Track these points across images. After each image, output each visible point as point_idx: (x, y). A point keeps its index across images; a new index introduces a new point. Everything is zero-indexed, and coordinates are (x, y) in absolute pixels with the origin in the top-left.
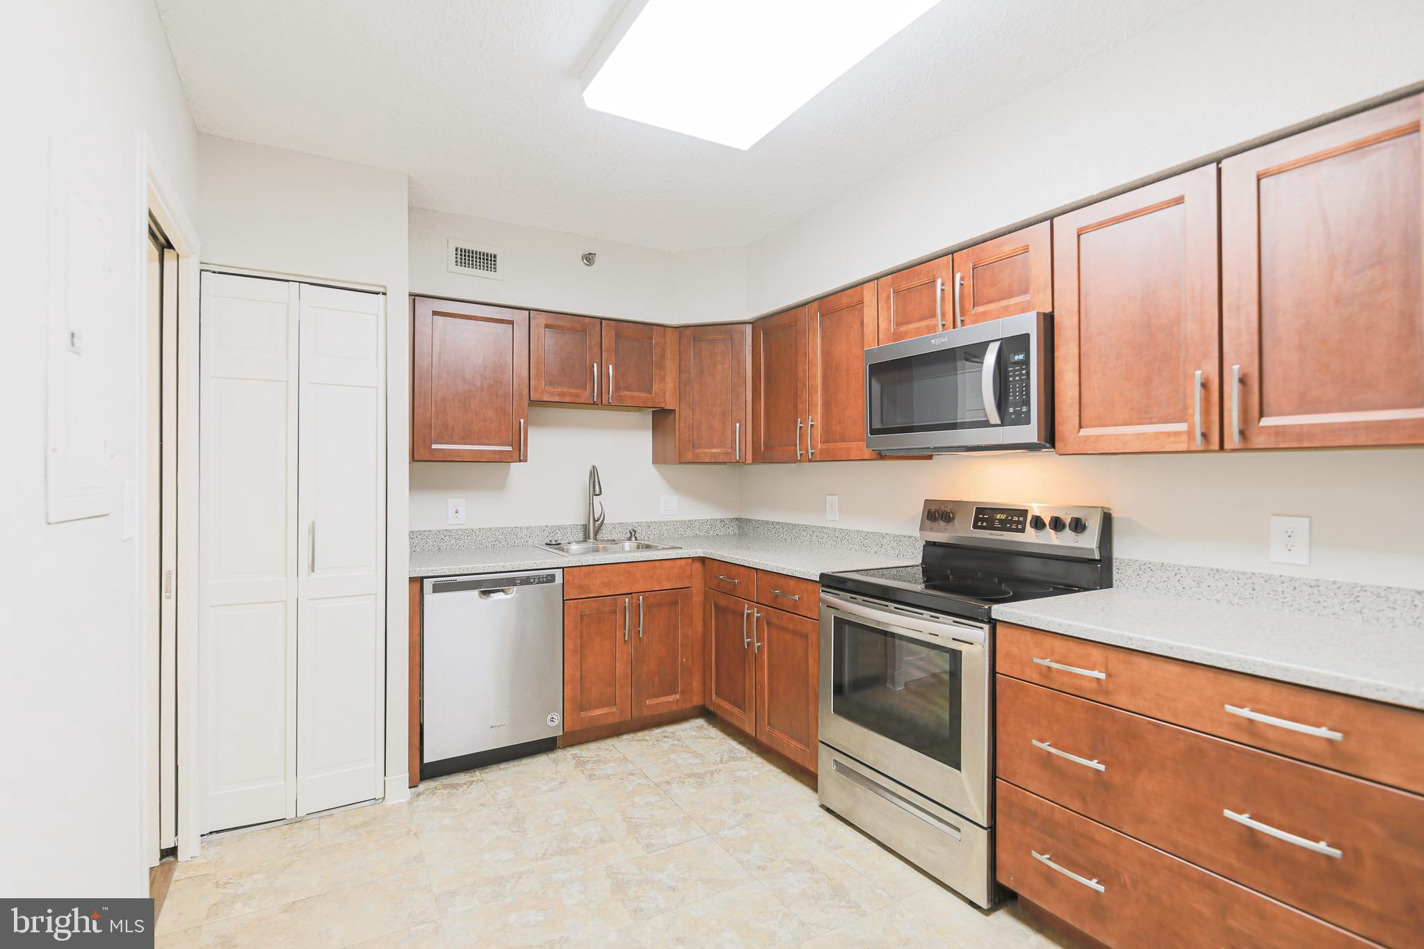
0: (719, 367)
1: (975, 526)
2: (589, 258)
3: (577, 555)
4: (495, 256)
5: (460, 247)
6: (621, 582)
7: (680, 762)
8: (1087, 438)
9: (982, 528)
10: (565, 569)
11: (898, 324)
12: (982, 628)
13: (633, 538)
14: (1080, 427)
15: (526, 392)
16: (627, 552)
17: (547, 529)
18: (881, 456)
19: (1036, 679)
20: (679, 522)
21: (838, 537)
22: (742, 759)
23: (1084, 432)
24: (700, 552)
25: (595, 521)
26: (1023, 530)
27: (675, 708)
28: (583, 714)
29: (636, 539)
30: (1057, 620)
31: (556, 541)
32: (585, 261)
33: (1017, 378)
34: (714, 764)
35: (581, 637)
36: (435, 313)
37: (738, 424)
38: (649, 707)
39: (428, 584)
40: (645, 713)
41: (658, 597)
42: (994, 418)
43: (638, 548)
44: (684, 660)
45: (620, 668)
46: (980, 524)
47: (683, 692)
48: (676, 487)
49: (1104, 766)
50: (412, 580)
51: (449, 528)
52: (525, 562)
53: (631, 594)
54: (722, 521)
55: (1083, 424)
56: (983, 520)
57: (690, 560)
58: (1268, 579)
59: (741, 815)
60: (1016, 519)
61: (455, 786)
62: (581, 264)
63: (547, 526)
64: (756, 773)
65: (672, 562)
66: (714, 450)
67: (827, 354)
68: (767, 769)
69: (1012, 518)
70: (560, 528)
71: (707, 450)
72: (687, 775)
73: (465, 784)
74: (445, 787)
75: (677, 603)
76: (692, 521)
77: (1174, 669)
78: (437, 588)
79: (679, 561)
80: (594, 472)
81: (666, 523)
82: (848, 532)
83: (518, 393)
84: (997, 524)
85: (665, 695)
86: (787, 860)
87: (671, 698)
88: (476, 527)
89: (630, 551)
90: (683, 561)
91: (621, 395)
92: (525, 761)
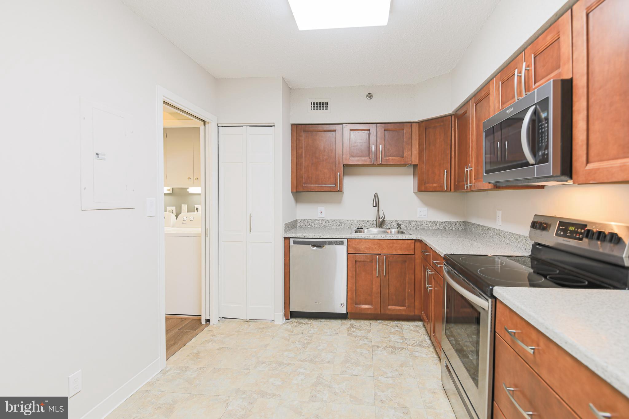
0: (438, 141)
2: (370, 96)
4: (327, 103)
5: (312, 102)
6: (375, 248)
7: (393, 339)
10: (348, 240)
13: (399, 228)
15: (341, 161)
17: (359, 221)
20: (428, 221)
22: (424, 347)
24: (418, 237)
25: (379, 219)
27: (404, 313)
28: (356, 306)
29: (401, 229)
31: (361, 227)
32: (368, 98)
34: (407, 345)
35: (356, 271)
36: (304, 131)
37: (446, 171)
38: (390, 310)
39: (291, 241)
40: (388, 312)
41: (395, 257)
44: (410, 291)
45: (375, 289)
47: (408, 307)
48: (426, 203)
50: (285, 238)
51: (318, 219)
52: (330, 235)
53: (381, 254)
54: (454, 222)
57: (414, 241)
62: (366, 99)
64: (424, 356)
65: (403, 241)
66: (435, 185)
70: (365, 221)
71: (431, 185)
72: (390, 346)
73: (304, 323)
74: (297, 322)
75: (405, 262)
76: (435, 221)
78: (295, 243)
79: (407, 241)
81: (420, 222)
83: (338, 161)
85: (398, 306)
87: (402, 308)
90: (410, 241)
91: (387, 159)
92: (332, 321)
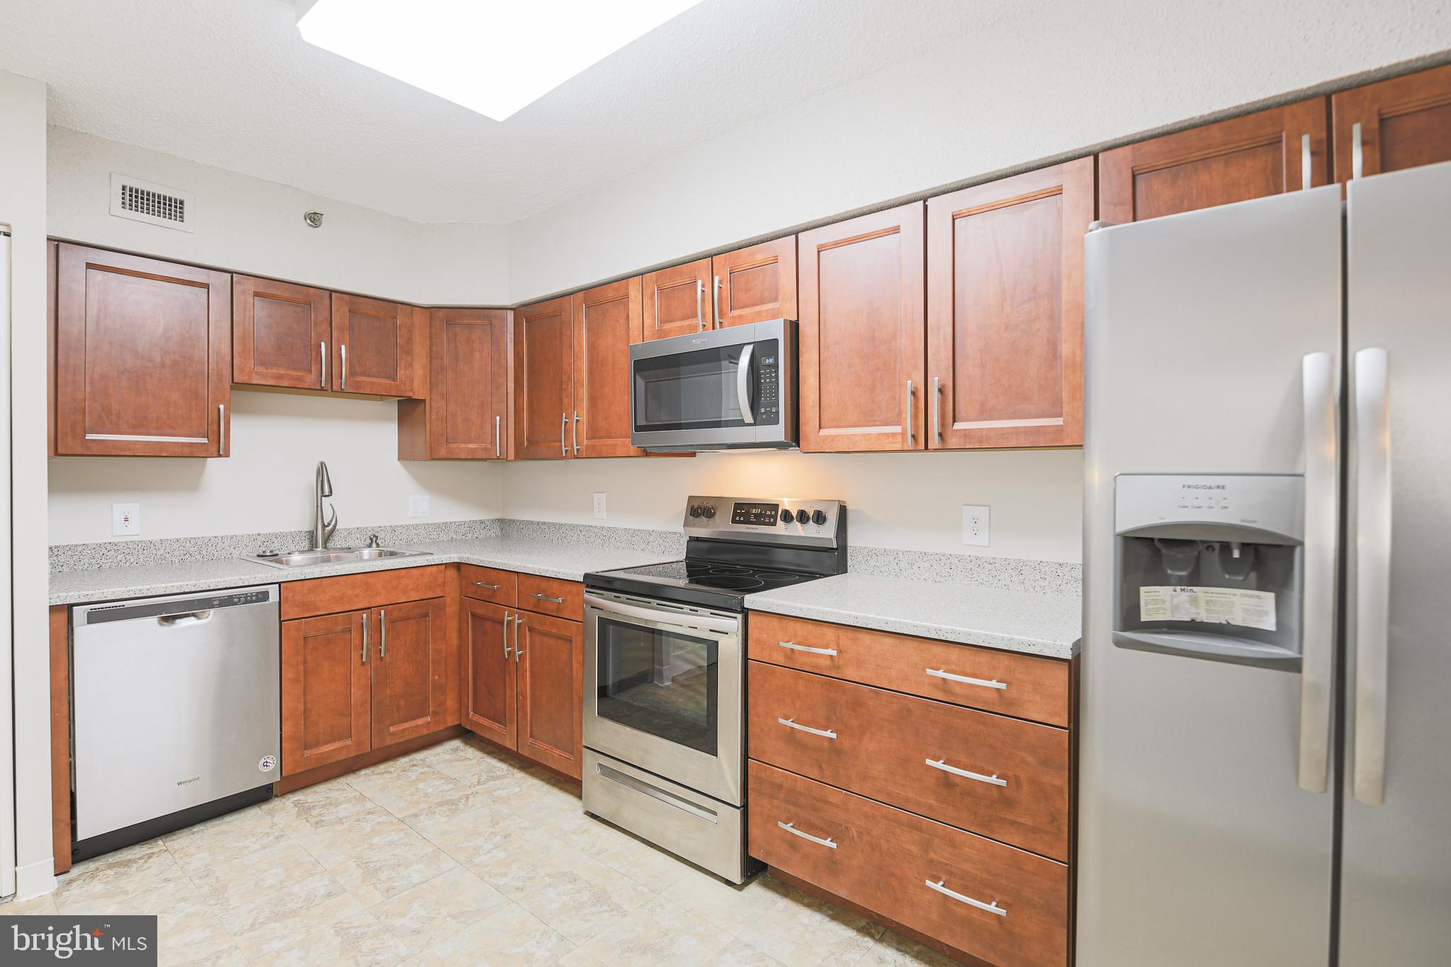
0: (477, 355)
1: (734, 521)
2: (314, 219)
3: (300, 566)
4: (181, 203)
5: (129, 184)
6: (357, 595)
7: (430, 790)
8: (826, 438)
9: (740, 522)
10: (282, 585)
11: (663, 321)
12: (736, 618)
13: (374, 545)
14: (820, 428)
15: (227, 372)
16: (368, 561)
17: (259, 538)
18: (646, 453)
19: (782, 661)
20: (432, 525)
21: (606, 536)
22: (502, 777)
23: (824, 432)
24: (454, 557)
25: (324, 526)
26: (774, 524)
27: (425, 732)
28: (308, 753)
29: (378, 545)
30: (799, 605)
31: (271, 552)
32: (308, 221)
33: (768, 380)
34: (470, 787)
35: (305, 662)
36: (90, 266)
37: (498, 418)
38: (392, 734)
39: (80, 613)
40: (389, 741)
41: (404, 610)
42: (748, 418)
43: (380, 555)
44: (437, 677)
45: (357, 694)
46: (737, 518)
47: (435, 713)
48: (429, 486)
49: (836, 735)
50: (57, 609)
51: (116, 540)
52: (226, 579)
53: (370, 608)
54: (482, 522)
55: (822, 425)
56: (740, 515)
57: (443, 567)
58: (960, 559)
59: (499, 837)
60: (768, 513)
61: (127, 864)
62: (304, 226)
63: (259, 535)
64: (517, 790)
65: (421, 570)
66: (471, 446)
67: (592, 347)
68: (530, 783)
69: (766, 512)
70: (276, 536)
71: (463, 446)
72: (437, 803)
73: (140, 859)
74: (110, 866)
75: (426, 615)
76: (446, 523)
77: (889, 641)
78: (93, 618)
79: (430, 568)
80: (322, 470)
81: (416, 527)
82: (615, 530)
83: (215, 373)
84: (752, 519)
85: (413, 719)
86: (548, 876)
87: (420, 722)
88: (155, 537)
89: (368, 560)
90: (435, 568)
91: (357, 381)
92: (228, 819)
